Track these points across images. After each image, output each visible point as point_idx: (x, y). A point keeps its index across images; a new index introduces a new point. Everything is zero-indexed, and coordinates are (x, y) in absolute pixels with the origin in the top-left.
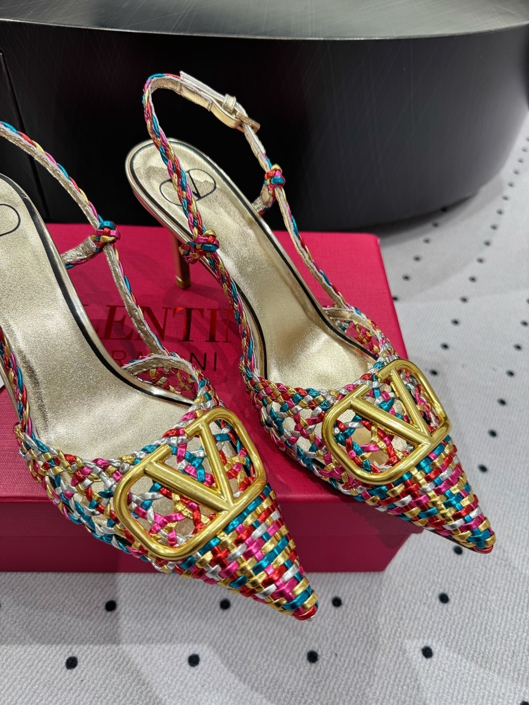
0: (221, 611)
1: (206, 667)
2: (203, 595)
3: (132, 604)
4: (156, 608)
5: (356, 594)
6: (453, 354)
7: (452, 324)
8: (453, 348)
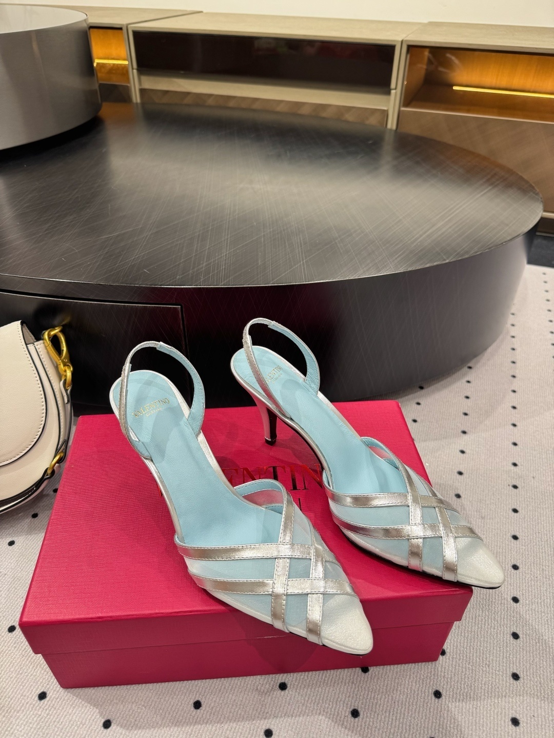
0: (437, 700)
2: (418, 690)
3: (370, 708)
4: (389, 708)
5: (526, 667)
6: (522, 469)
7: (513, 446)
8: (521, 465)
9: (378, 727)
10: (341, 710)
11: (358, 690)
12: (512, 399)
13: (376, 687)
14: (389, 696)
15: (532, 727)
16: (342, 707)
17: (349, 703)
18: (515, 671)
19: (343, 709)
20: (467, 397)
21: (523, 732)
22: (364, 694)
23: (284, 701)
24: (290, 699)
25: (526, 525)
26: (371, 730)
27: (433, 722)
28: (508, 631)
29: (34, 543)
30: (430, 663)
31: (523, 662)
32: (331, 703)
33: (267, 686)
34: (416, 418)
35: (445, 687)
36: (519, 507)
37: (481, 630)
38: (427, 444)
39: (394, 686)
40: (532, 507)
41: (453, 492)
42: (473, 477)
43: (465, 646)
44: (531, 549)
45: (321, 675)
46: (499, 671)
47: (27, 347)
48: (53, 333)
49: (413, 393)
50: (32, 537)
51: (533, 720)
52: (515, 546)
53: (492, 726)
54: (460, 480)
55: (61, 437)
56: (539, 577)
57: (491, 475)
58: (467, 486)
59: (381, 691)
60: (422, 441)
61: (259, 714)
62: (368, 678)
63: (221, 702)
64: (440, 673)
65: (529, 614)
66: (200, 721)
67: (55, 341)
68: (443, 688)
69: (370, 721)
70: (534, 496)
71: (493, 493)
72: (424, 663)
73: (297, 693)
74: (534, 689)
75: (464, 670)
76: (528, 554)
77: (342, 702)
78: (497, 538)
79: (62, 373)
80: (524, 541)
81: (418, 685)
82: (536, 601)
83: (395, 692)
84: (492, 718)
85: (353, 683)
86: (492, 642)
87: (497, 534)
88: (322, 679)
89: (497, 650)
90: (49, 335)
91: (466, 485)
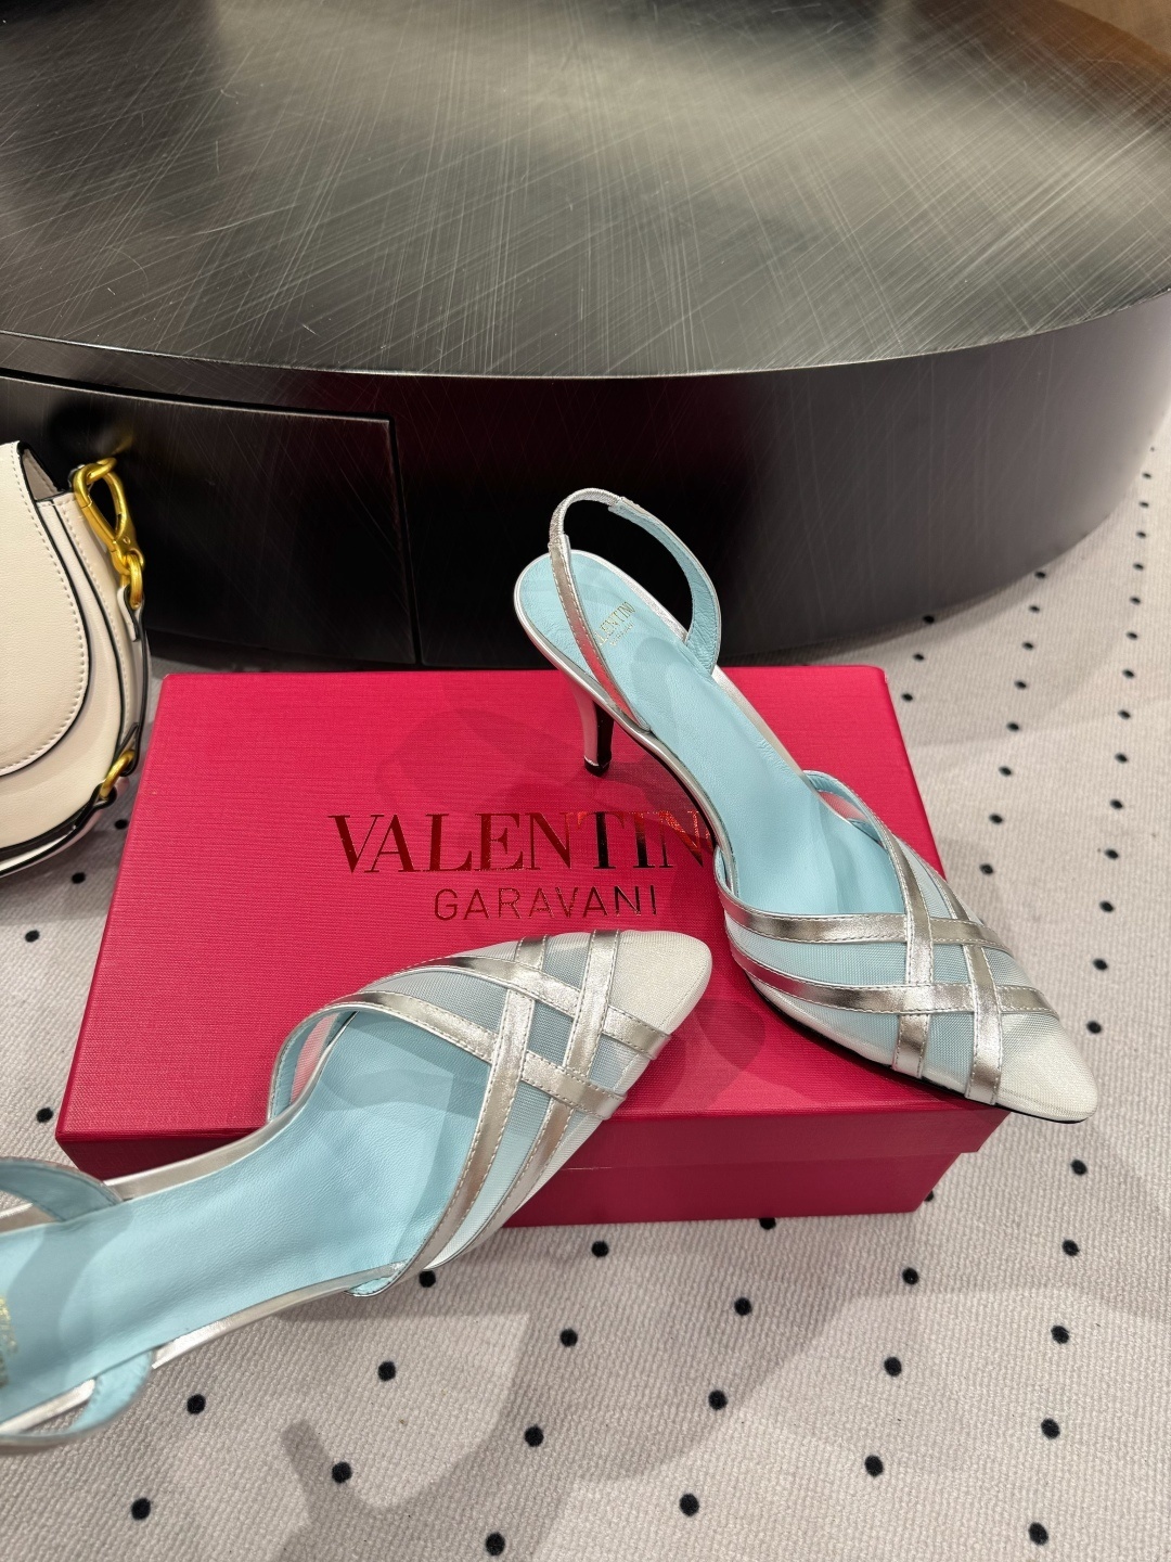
0: (908, 1288)
1: (914, 1373)
2: (873, 1266)
3: (774, 1298)
4: (810, 1299)
5: (1094, 1230)
6: (1132, 816)
7: (1116, 762)
8: (1130, 807)
9: (788, 1334)
10: (715, 1298)
11: (752, 1262)
12: (1126, 654)
13: (788, 1258)
14: (812, 1275)
15: (1093, 1346)
16: (717, 1294)
17: (733, 1287)
18: (1071, 1237)
19: (719, 1297)
20: (1029, 646)
21: (1074, 1354)
22: (763, 1271)
23: (601, 1278)
24: (615, 1274)
25: (1126, 938)
26: (774, 1340)
27: (896, 1329)
28: (1066, 1158)
29: (80, 938)
30: (900, 1215)
31: (1088, 1220)
32: (695, 1285)
33: (569, 1247)
34: (910, 692)
35: (926, 1262)
36: (1117, 898)
37: (1010, 1154)
38: (930, 753)
39: (825, 1258)
40: (1144, 900)
41: (978, 860)
42: (1022, 829)
43: (975, 1184)
44: (1131, 989)
45: (677, 1230)
46: (1038, 1236)
47: (37, 508)
48: (94, 475)
49: (909, 632)
50: (75, 924)
51: (1095, 1332)
52: (1099, 983)
53: (1013, 1341)
54: (994, 835)
55: (127, 715)
56: (1140, 1050)
57: (1062, 825)
58: (1009, 849)
59: (798, 1264)
60: (920, 743)
61: (552, 1300)
62: (772, 1239)
63: (475, 1275)
64: (918, 1235)
65: (1111, 1125)
66: (433, 1309)
67: (100, 495)
68: (923, 1264)
69: (771, 1323)
70: (1151, 877)
71: (1064, 867)
72: (888, 1215)
73: (628, 1265)
74: (1104, 1275)
75: (968, 1231)
76: (1124, 1002)
77: (717, 1285)
78: (1063, 963)
79: (121, 569)
80: (1118, 973)
81: (873, 1257)
82: (1130, 1098)
83: (825, 1269)
84: (1015, 1326)
85: (742, 1247)
86: (1029, 1177)
87: (1064, 955)
88: (679, 1237)
89: (1037, 1195)
90: (85, 478)
91: (1006, 846)
